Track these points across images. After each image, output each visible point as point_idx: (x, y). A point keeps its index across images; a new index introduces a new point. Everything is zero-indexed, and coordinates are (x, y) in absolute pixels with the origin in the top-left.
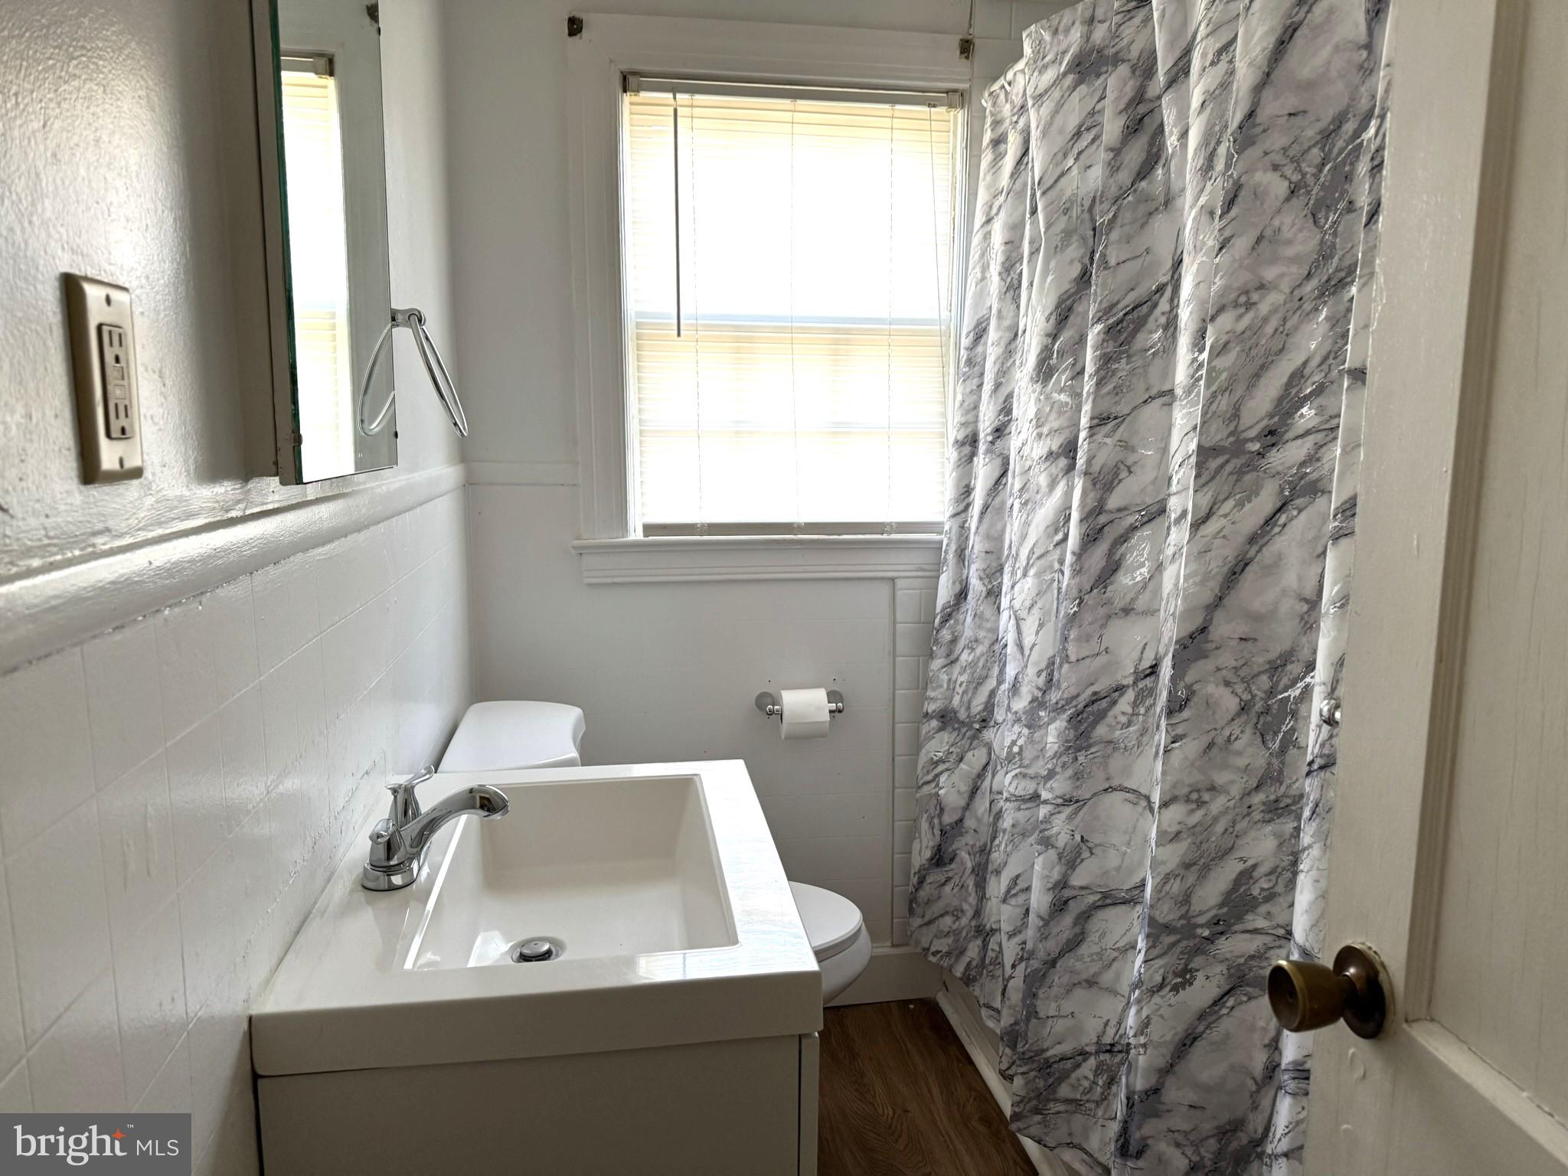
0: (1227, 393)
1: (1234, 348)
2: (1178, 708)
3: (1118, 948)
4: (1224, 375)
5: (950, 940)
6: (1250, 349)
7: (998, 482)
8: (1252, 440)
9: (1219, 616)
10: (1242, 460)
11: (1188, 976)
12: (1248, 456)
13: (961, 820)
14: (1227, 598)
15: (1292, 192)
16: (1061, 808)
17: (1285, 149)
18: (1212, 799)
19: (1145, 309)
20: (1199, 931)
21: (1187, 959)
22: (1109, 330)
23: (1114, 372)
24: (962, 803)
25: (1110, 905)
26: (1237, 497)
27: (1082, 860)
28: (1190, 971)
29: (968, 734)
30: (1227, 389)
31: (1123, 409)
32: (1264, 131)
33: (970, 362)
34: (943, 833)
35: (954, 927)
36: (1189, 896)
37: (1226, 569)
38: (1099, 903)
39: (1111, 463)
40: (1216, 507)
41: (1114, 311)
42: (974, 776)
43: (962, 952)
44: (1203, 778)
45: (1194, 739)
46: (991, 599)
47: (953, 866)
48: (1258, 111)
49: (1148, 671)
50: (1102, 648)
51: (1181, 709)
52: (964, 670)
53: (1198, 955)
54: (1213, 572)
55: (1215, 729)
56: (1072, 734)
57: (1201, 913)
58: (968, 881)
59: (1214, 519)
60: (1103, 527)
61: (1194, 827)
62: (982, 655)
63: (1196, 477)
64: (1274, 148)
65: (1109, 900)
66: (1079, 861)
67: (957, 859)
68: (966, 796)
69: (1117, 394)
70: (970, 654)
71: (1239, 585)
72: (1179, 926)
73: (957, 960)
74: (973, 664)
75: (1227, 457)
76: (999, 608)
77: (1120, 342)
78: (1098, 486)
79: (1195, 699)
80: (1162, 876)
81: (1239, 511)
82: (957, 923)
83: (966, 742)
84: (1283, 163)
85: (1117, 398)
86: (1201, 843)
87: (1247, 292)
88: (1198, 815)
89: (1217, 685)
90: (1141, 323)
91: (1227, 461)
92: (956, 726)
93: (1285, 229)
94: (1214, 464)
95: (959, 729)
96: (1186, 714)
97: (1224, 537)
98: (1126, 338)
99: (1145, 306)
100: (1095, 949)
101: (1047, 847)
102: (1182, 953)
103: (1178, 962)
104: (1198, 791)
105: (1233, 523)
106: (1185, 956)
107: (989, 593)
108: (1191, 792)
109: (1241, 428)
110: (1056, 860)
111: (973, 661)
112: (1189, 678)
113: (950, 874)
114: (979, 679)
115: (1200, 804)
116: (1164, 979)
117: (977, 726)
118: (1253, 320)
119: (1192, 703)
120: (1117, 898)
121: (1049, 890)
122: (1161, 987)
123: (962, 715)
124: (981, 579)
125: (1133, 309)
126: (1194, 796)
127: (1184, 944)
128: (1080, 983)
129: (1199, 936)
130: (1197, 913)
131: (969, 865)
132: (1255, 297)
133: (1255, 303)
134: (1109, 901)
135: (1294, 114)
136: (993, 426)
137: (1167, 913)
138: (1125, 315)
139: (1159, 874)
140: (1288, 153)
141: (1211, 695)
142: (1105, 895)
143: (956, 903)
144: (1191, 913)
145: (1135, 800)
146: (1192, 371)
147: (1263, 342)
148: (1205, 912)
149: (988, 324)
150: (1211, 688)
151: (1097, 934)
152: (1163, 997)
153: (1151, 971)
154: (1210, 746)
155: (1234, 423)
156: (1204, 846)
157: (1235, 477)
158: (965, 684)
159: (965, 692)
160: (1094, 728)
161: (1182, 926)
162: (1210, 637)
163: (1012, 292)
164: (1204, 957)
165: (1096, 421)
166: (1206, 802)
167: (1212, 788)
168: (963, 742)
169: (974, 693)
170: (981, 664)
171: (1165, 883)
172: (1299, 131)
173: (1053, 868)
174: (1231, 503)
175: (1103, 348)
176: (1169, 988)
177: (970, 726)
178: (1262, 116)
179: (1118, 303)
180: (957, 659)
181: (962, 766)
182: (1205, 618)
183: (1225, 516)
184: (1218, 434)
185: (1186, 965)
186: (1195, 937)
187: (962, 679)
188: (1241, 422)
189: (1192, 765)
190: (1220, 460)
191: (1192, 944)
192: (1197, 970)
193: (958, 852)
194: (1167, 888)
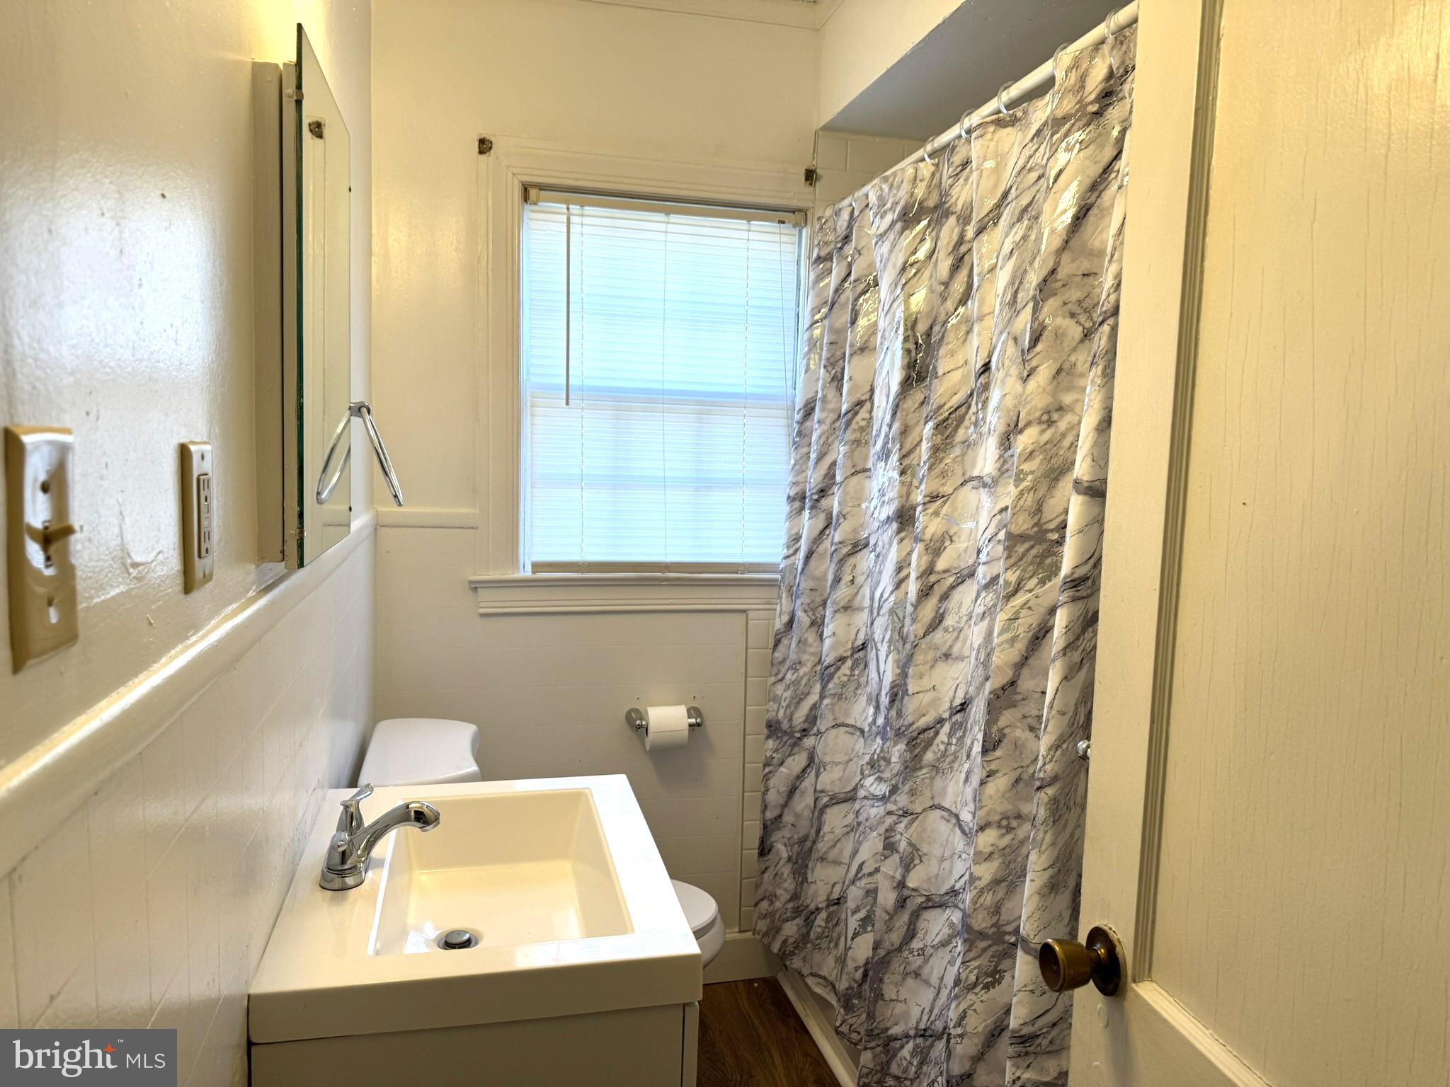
0: (1032, 492)
1: (1038, 456)
2: (992, 748)
3: (933, 946)
4: (1030, 477)
5: (768, 921)
6: (1051, 458)
7: (822, 532)
8: (1052, 531)
9: (1025, 672)
10: (1045, 546)
11: (997, 976)
12: (1048, 543)
13: (780, 816)
14: (1032, 658)
15: (1086, 336)
16: (902, 818)
17: (1080, 302)
18: (1019, 826)
19: (963, 409)
20: (1007, 938)
21: (997, 961)
22: (937, 427)
23: (941, 460)
24: (782, 801)
25: (931, 907)
26: (1040, 576)
27: (915, 866)
28: (1000, 972)
29: (789, 742)
30: (1033, 489)
31: (947, 489)
32: (1064, 286)
33: (800, 433)
34: (765, 827)
35: (770, 909)
36: (999, 908)
37: (1031, 634)
38: (924, 905)
39: (939, 533)
40: (1023, 583)
41: (941, 411)
42: (792, 778)
43: (778, 930)
44: (1012, 808)
45: (1005, 774)
46: (814, 629)
47: (770, 857)
48: (1059, 269)
49: (959, 708)
50: (931, 686)
51: (994, 749)
52: (788, 687)
53: (1006, 958)
54: (1021, 636)
55: (1022, 767)
56: (908, 755)
57: (1008, 923)
58: (783, 870)
59: (1020, 594)
60: (933, 585)
61: (1004, 849)
62: (805, 675)
63: (1007, 558)
64: (1071, 299)
65: (933, 903)
66: (912, 865)
67: (774, 850)
68: (785, 795)
69: (944, 477)
70: (793, 674)
71: (1041, 648)
72: (990, 933)
73: (774, 938)
74: (796, 683)
75: (1032, 543)
76: (821, 636)
77: (946, 436)
78: (929, 551)
79: (1006, 741)
80: (978, 890)
81: (1041, 587)
82: (772, 907)
83: (786, 749)
84: (1079, 312)
85: (944, 481)
86: (1010, 863)
87: (1049, 412)
88: (1007, 839)
89: (1023, 730)
90: (961, 420)
91: (1032, 547)
92: (780, 735)
93: (1079, 364)
94: (1021, 549)
95: (781, 737)
96: (998, 753)
97: (1030, 608)
98: (951, 433)
99: (964, 407)
100: (921, 945)
101: (892, 851)
102: (993, 956)
103: (989, 964)
104: (1008, 818)
105: (1036, 597)
106: (996, 959)
107: (812, 624)
108: (1002, 819)
109: (1043, 520)
110: (899, 863)
111: (796, 680)
112: (1002, 722)
113: (768, 864)
114: (802, 694)
115: (1009, 829)
116: (977, 979)
117: (798, 735)
118: (1053, 435)
119: (1003, 744)
120: (936, 903)
121: (895, 888)
122: (975, 985)
123: (785, 725)
124: (805, 611)
125: (956, 410)
126: (1004, 823)
127: (994, 948)
128: (910, 973)
129: (1006, 942)
130: (1005, 922)
131: (785, 855)
132: (1055, 416)
133: (1055, 422)
134: (930, 904)
135: (1087, 275)
136: (818, 487)
137: (981, 922)
138: (950, 414)
139: (975, 888)
140: (1082, 305)
141: (1019, 739)
142: (928, 898)
143: (771, 889)
144: (1001, 923)
145: (948, 818)
146: (998, 465)
147: (1062, 452)
148: (1012, 922)
149: (815, 405)
150: (1018, 733)
151: (923, 931)
152: (976, 994)
153: (967, 971)
154: (1018, 780)
155: (1038, 517)
156: (1012, 866)
157: (1038, 559)
158: (788, 700)
159: (788, 706)
160: (925, 753)
161: (993, 933)
162: (1019, 690)
163: (836, 383)
164: (1011, 960)
165: (928, 499)
166: (1014, 828)
167: (1019, 817)
168: (784, 748)
169: (796, 707)
170: (803, 683)
171: (980, 896)
172: (1091, 288)
173: (897, 870)
174: (1035, 581)
175: (933, 441)
176: (982, 985)
177: (791, 734)
178: (1062, 274)
179: (944, 405)
180: (783, 678)
181: (782, 769)
182: (1014, 674)
183: (1030, 591)
184: (1023, 524)
185: (996, 967)
186: (1004, 942)
187: (786, 695)
188: (1044, 515)
189: (1003, 796)
190: (1026, 545)
191: (1001, 949)
192: (1005, 971)
193: (774, 844)
194: (982, 900)
